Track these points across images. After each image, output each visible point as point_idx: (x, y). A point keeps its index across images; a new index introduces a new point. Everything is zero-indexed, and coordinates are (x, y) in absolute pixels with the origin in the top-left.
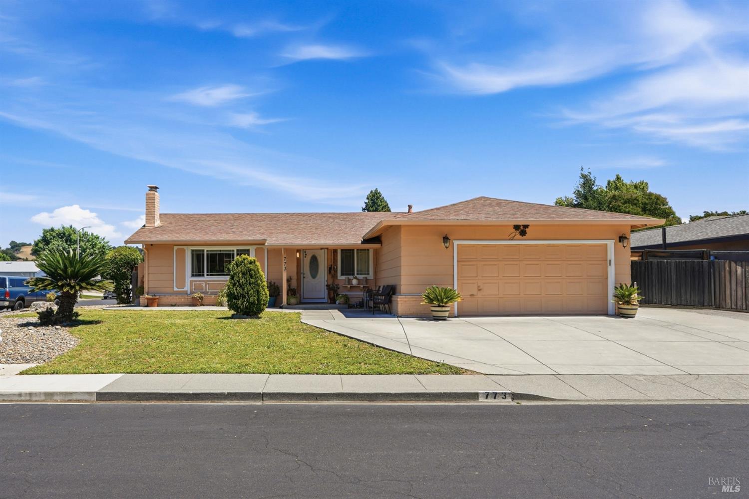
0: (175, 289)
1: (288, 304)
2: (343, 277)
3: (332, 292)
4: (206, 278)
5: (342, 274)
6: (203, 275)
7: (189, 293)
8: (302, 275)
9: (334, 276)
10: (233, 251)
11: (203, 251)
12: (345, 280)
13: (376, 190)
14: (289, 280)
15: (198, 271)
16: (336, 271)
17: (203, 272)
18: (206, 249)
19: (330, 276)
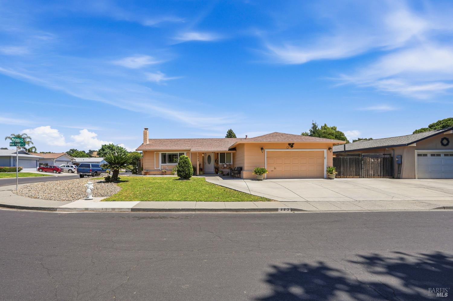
0: (155, 168)
1: (200, 174)
2: (221, 164)
3: (216, 170)
4: (167, 164)
5: (220, 163)
6: (166, 163)
7: (160, 170)
8: (205, 163)
9: (218, 163)
10: (178, 153)
11: (166, 153)
12: (221, 165)
13: (231, 129)
14: (200, 165)
15: (164, 161)
16: (218, 161)
17: (166, 162)
18: (167, 153)
19: (216, 163)
